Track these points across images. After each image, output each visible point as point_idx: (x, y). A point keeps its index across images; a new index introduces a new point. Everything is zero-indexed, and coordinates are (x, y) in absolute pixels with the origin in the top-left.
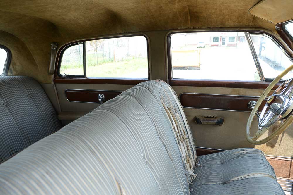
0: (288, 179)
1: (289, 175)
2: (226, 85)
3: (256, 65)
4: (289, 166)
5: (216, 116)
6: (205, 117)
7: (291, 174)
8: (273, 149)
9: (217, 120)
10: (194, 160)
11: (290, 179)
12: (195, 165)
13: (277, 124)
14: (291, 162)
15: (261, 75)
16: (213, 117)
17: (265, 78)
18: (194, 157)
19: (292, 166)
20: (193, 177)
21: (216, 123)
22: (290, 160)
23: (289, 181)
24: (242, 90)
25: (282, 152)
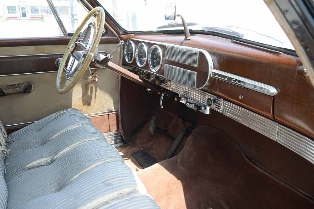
0: (109, 133)
1: (109, 128)
2: (26, 43)
3: (58, 22)
4: (108, 120)
5: (21, 83)
6: (8, 86)
7: (111, 127)
8: (90, 107)
9: (23, 86)
10: (4, 137)
11: (111, 132)
12: (6, 142)
13: (89, 80)
14: (108, 116)
15: (64, 31)
16: (19, 84)
17: (68, 32)
18: (2, 134)
19: (110, 119)
20: (5, 153)
21: (23, 89)
22: (107, 114)
23: (110, 135)
24: (46, 47)
25: (98, 108)
